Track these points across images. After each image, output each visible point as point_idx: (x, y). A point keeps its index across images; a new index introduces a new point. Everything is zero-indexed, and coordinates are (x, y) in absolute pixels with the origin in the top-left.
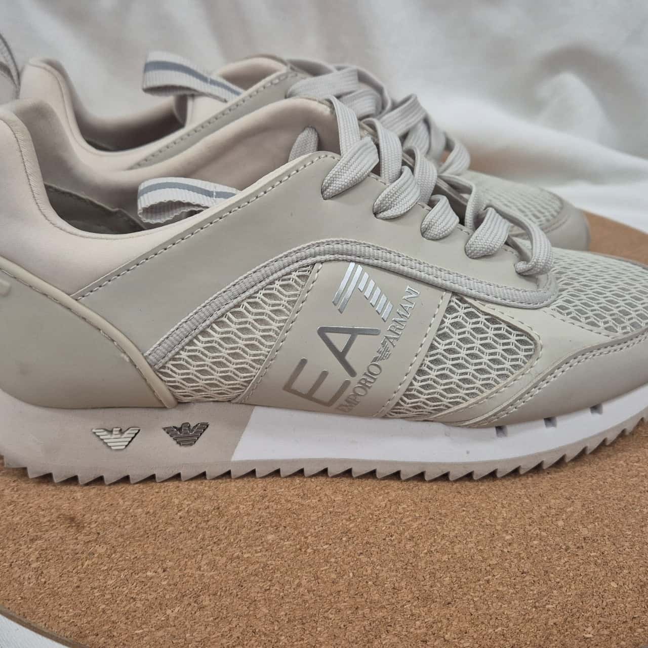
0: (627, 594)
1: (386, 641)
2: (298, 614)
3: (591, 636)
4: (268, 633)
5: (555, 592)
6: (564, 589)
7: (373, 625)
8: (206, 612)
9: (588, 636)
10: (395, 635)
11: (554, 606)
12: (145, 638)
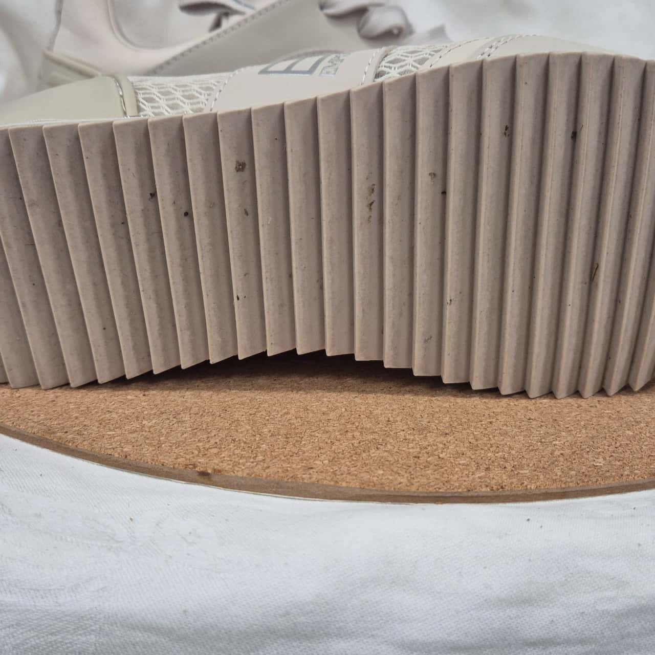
0: (643, 440)
1: (375, 454)
2: (283, 431)
3: (602, 465)
4: (248, 442)
5: (564, 434)
6: (574, 433)
7: (362, 443)
8: (185, 425)
9: (598, 464)
10: (386, 451)
11: (562, 442)
12: (116, 438)
